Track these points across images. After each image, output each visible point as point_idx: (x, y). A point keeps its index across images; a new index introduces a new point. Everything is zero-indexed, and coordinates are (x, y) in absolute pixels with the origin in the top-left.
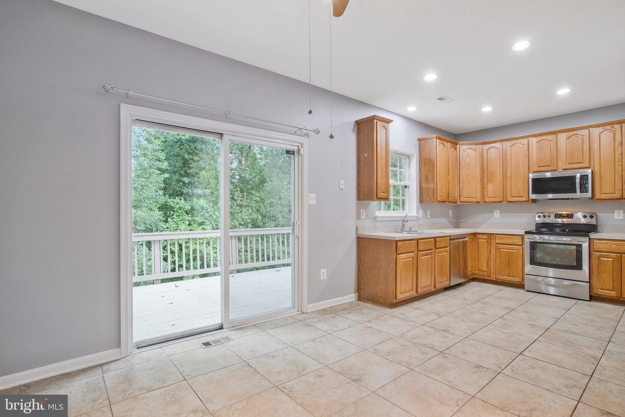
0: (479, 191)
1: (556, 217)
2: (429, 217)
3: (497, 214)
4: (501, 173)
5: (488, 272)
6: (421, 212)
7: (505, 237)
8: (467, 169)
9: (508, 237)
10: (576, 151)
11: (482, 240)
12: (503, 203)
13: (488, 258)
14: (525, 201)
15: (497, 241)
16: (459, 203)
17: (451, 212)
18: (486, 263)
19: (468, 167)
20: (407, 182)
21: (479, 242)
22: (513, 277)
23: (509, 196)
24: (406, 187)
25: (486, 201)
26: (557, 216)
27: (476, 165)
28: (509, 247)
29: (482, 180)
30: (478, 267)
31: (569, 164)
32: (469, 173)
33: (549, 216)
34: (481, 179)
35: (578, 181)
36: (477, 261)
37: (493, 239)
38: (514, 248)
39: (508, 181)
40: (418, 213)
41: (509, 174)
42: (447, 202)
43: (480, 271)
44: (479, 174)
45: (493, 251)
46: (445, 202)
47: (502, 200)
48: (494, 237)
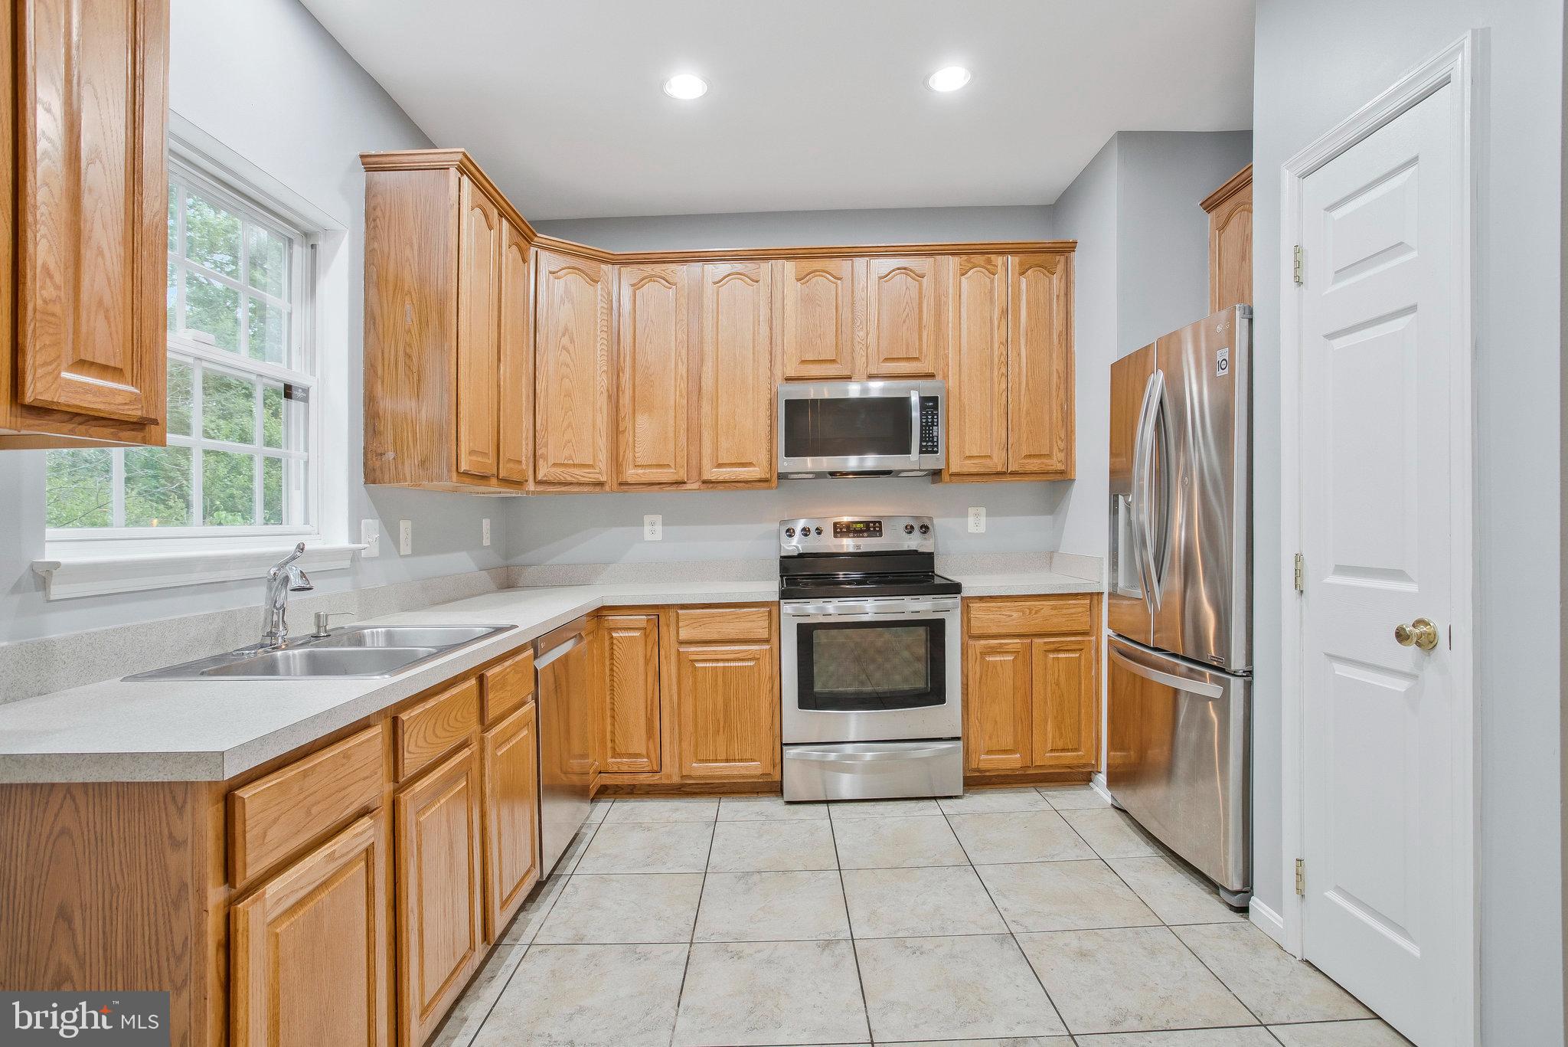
0: (603, 443)
1: (838, 533)
2: (406, 548)
3: (653, 530)
4: (681, 375)
5: (653, 756)
6: (371, 528)
7: (713, 616)
8: (564, 348)
9: (722, 615)
10: (904, 322)
11: (628, 634)
12: (688, 486)
13: (652, 703)
14: (760, 481)
15: (684, 634)
16: (531, 486)
17: (486, 523)
18: (643, 721)
19: (565, 341)
20: (294, 369)
21: (615, 642)
22: (741, 760)
23: (706, 463)
24: (288, 392)
25: (630, 480)
26: (840, 530)
27: (595, 341)
28: (727, 653)
29: (614, 398)
30: (613, 741)
31: (886, 360)
32: (568, 366)
33: (819, 531)
34: (609, 397)
35: (916, 414)
36: (609, 721)
37: (668, 626)
38: (744, 654)
39: (706, 408)
40: (355, 535)
41: (707, 383)
42: (494, 481)
43: (621, 755)
44: (604, 376)
45: (670, 670)
46: (484, 478)
47: (682, 475)
48: (673, 619)
